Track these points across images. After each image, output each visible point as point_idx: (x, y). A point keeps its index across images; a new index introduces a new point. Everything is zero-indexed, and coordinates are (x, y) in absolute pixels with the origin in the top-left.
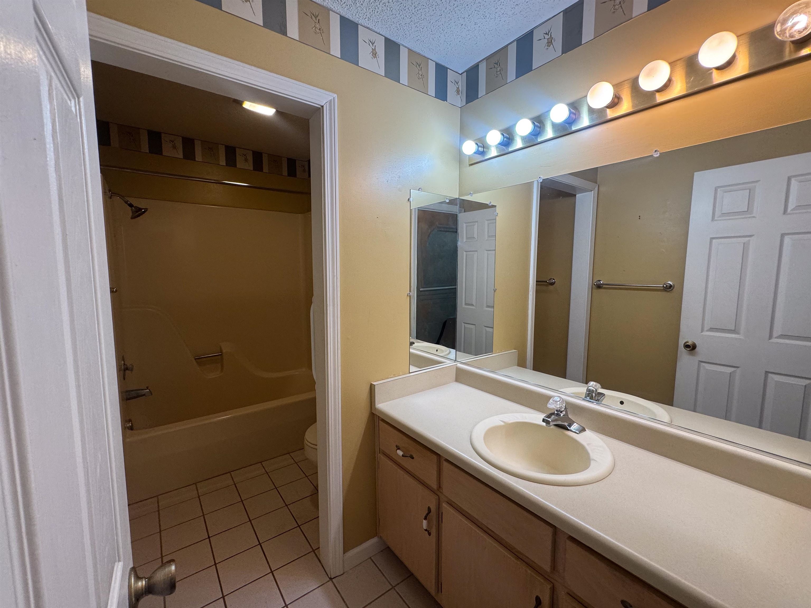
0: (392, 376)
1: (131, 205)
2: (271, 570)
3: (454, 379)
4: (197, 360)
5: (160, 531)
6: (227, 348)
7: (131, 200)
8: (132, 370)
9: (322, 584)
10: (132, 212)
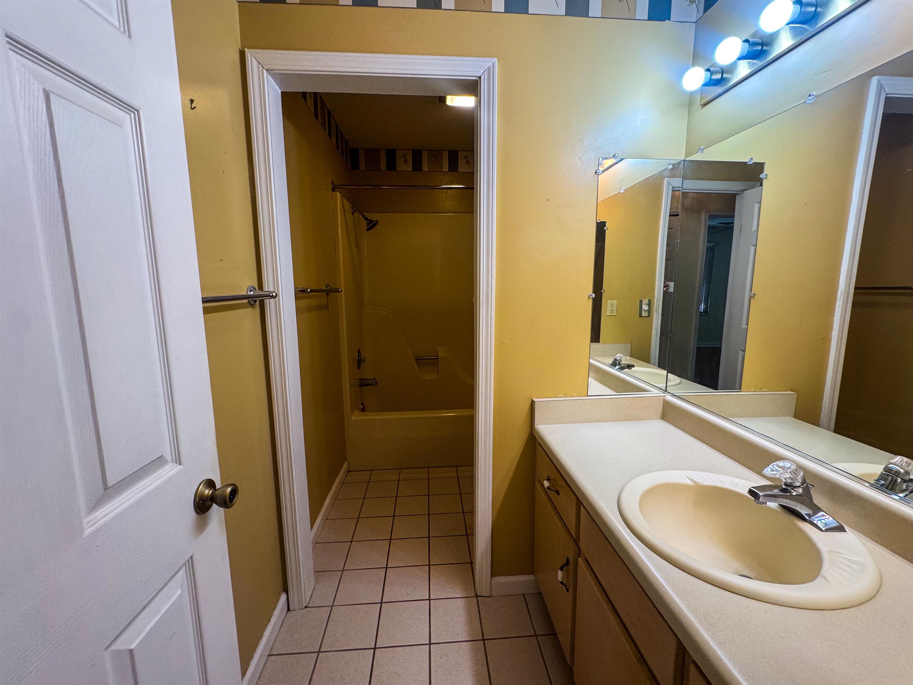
0: (561, 395)
1: (366, 219)
2: (429, 563)
3: (660, 415)
4: (417, 361)
5: (364, 498)
6: (442, 353)
7: (367, 215)
8: (364, 362)
9: (467, 596)
10: (367, 224)
